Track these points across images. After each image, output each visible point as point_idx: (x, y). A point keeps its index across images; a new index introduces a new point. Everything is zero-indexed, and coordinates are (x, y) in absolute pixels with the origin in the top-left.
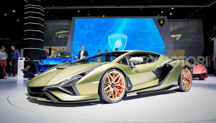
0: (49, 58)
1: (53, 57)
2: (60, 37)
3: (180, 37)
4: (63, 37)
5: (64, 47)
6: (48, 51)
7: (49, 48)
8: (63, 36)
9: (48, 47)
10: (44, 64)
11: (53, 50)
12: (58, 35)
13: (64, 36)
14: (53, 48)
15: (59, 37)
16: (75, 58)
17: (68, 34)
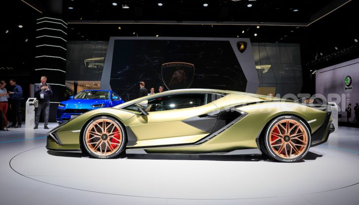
0: (74, 98)
1: (80, 97)
2: (91, 67)
3: (268, 69)
4: (95, 67)
5: (97, 82)
6: (73, 88)
8: (95, 65)
9: (73, 82)
10: (66, 108)
11: (80, 85)
12: (88, 63)
13: (97, 66)
14: (79, 82)
15: (89, 67)
16: (112, 100)
17: (103, 62)
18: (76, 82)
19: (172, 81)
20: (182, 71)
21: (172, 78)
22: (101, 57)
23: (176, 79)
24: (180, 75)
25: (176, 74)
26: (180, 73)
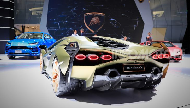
0: (18, 38)
1: (23, 37)
2: (34, 14)
3: (162, 14)
4: (37, 14)
5: (38, 25)
6: (21, 30)
7: (23, 26)
8: (36, 13)
9: (21, 25)
10: (12, 45)
11: (27, 27)
12: (31, 12)
13: (38, 13)
14: (26, 25)
15: (32, 14)
16: (45, 39)
17: (41, 10)
18: (23, 25)
19: (90, 23)
20: (97, 18)
21: (91, 22)
22: (40, 7)
23: (93, 22)
24: (96, 20)
25: (93, 20)
26: (96, 19)
